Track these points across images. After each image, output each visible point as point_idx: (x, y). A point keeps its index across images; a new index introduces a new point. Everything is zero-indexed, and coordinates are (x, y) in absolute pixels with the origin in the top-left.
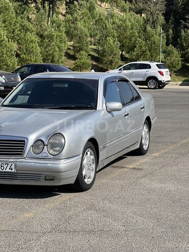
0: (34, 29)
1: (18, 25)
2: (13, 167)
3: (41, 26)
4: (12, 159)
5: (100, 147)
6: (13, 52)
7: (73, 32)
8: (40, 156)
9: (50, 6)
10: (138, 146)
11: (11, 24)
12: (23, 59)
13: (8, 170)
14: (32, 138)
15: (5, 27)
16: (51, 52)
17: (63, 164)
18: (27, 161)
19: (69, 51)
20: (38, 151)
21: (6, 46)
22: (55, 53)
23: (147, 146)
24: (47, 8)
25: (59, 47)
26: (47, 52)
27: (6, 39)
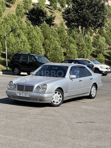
0: (75, 42)
1: (67, 40)
2: (29, 95)
3: (79, 40)
4: (29, 93)
5: (64, 91)
6: (62, 53)
7: (97, 43)
8: (38, 92)
9: (85, 30)
10: (88, 94)
11: (64, 39)
12: (68, 56)
13: (27, 96)
14: (36, 86)
15: (60, 40)
16: (83, 53)
17: (46, 95)
18: (34, 94)
19: (94, 53)
20: (38, 90)
21: (59, 50)
22: (85, 54)
23: (94, 96)
24: (84, 30)
25: (87, 51)
26: (81, 53)
27: (59, 47)
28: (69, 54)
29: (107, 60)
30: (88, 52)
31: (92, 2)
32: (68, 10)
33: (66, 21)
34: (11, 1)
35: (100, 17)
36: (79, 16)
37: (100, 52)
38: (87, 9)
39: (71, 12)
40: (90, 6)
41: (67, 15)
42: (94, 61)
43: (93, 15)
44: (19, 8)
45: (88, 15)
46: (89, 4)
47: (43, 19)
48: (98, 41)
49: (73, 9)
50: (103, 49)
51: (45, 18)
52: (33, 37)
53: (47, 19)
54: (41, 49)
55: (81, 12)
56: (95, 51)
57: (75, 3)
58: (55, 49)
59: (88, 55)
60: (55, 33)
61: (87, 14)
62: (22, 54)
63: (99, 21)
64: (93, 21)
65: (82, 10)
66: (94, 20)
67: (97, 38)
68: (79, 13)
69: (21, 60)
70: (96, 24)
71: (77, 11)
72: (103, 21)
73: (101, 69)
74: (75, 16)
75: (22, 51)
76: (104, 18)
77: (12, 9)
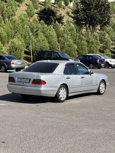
6: (76, 49)
7: (103, 40)
9: (92, 28)
11: (74, 37)
12: (80, 52)
15: (72, 38)
16: (92, 49)
19: (101, 49)
21: (73, 47)
22: (94, 50)
27: (73, 44)
28: (81, 50)
29: (113, 55)
30: (97, 48)
31: (99, 2)
32: (77, 10)
33: (75, 21)
34: (20, 1)
35: (106, 16)
36: (87, 15)
37: (106, 48)
38: (94, 9)
39: (80, 12)
40: (97, 6)
41: (76, 15)
42: (104, 56)
43: (100, 15)
44: (29, 8)
45: (96, 15)
46: (96, 5)
47: (53, 18)
48: (104, 38)
49: (81, 9)
50: (109, 45)
51: (55, 17)
52: (49, 36)
53: (57, 18)
54: (58, 47)
55: (89, 11)
56: (102, 47)
57: (83, 4)
58: (70, 46)
59: (97, 51)
60: (67, 31)
61: (94, 14)
62: (46, 51)
63: (105, 20)
64: (99, 20)
65: (90, 10)
66: (101, 19)
67: (103, 35)
68: (87, 13)
69: (45, 56)
70: (103, 23)
71: (85, 11)
72: (109, 19)
73: (110, 63)
74: (83, 15)
75: (44, 48)
76: (109, 18)
77: (21, 9)
